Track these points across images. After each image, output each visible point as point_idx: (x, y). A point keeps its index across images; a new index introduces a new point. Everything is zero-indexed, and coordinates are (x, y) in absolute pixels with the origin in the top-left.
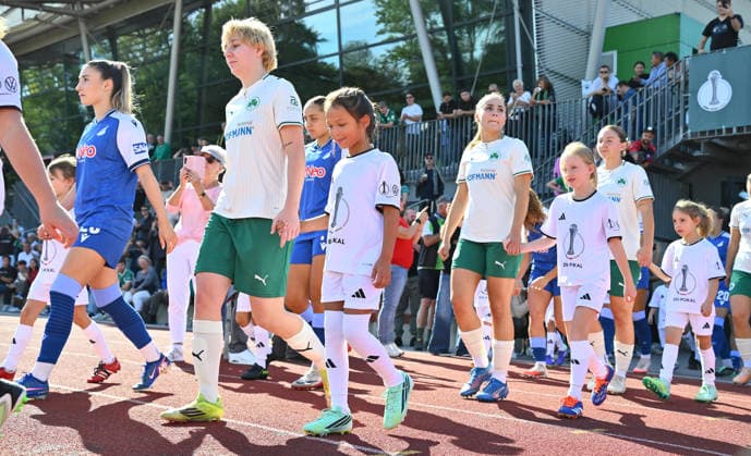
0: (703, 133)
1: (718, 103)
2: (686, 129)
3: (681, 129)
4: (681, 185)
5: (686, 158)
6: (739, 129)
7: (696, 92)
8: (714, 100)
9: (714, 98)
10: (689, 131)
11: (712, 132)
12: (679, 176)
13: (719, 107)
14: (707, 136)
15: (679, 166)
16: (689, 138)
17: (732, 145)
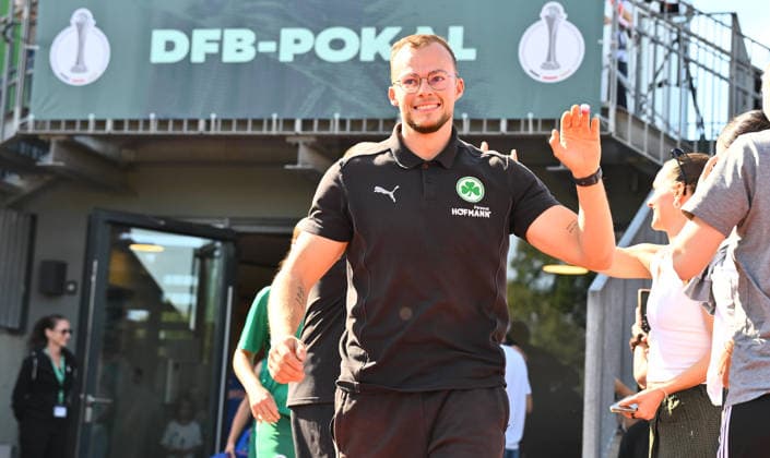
0: (56, 124)
1: (85, 70)
2: (25, 112)
3: (17, 112)
4: (14, 215)
5: (27, 167)
6: (118, 124)
7: (47, 45)
8: (79, 65)
9: (79, 60)
10: (31, 118)
11: (71, 123)
12: (11, 200)
13: (87, 78)
14: (63, 130)
15: (14, 180)
16: (30, 131)
17: (110, 150)
